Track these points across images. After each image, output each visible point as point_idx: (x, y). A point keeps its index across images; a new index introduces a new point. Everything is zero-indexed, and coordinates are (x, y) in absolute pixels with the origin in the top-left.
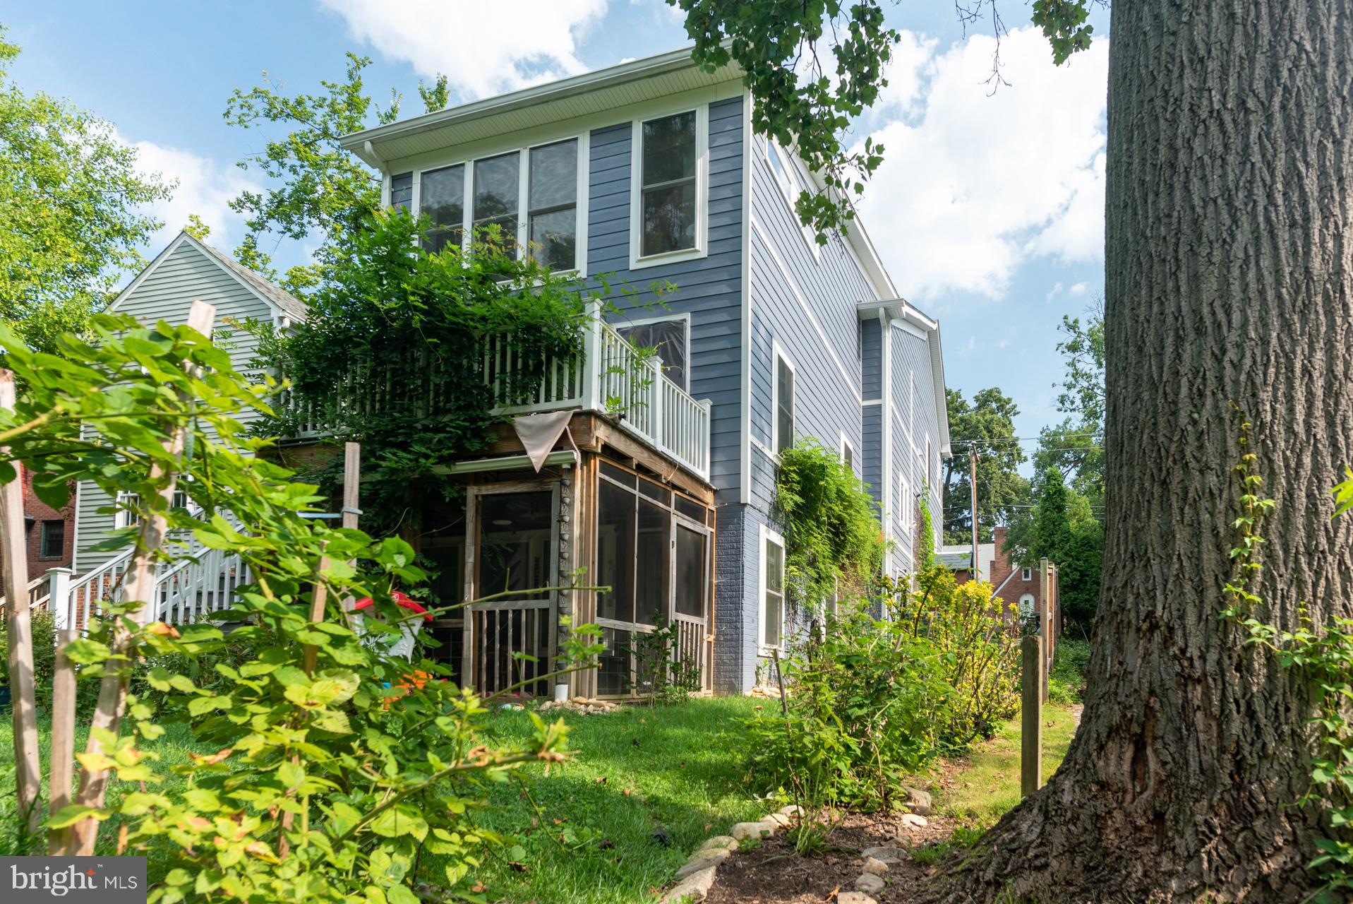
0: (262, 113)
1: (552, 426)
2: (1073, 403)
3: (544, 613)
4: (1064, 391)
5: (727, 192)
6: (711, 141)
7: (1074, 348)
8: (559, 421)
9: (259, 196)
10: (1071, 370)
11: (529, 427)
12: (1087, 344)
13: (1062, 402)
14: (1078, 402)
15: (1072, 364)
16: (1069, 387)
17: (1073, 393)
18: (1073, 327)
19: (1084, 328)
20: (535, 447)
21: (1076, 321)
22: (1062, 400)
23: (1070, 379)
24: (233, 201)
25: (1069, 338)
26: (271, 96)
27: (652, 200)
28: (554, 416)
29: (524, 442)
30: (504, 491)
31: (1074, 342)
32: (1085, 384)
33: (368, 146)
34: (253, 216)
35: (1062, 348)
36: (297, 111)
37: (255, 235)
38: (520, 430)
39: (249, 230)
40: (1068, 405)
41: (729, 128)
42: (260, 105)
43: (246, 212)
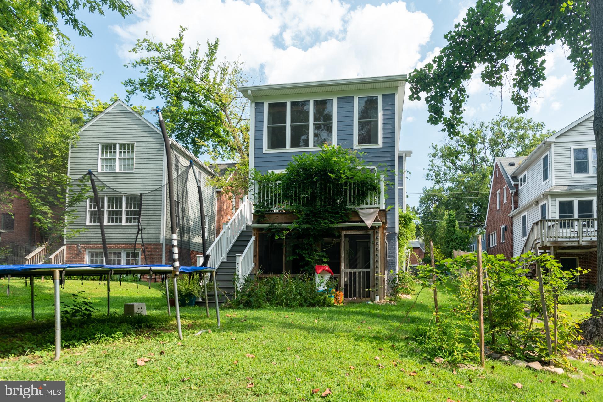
0: (144, 48)
1: (372, 214)
2: (431, 177)
3: (368, 273)
4: (428, 172)
5: (389, 126)
6: (383, 107)
7: (434, 156)
8: (374, 212)
9: (135, 81)
10: (431, 163)
11: (364, 214)
12: (440, 154)
13: (428, 176)
14: (434, 177)
15: (431, 161)
16: (430, 170)
17: (431, 173)
18: (435, 148)
19: (439, 148)
20: (368, 220)
21: (436, 146)
22: (428, 175)
23: (430, 167)
24: (124, 82)
25: (433, 151)
26: (150, 42)
27: (362, 125)
28: (372, 211)
29: (363, 218)
30: (354, 233)
31: (435, 153)
32: (436, 169)
33: (250, 92)
34: (130, 89)
35: (430, 155)
36: (158, 48)
37: (130, 96)
38: (361, 215)
39: (127, 94)
40: (430, 177)
41: (390, 104)
42: (145, 45)
43: (129, 86)
